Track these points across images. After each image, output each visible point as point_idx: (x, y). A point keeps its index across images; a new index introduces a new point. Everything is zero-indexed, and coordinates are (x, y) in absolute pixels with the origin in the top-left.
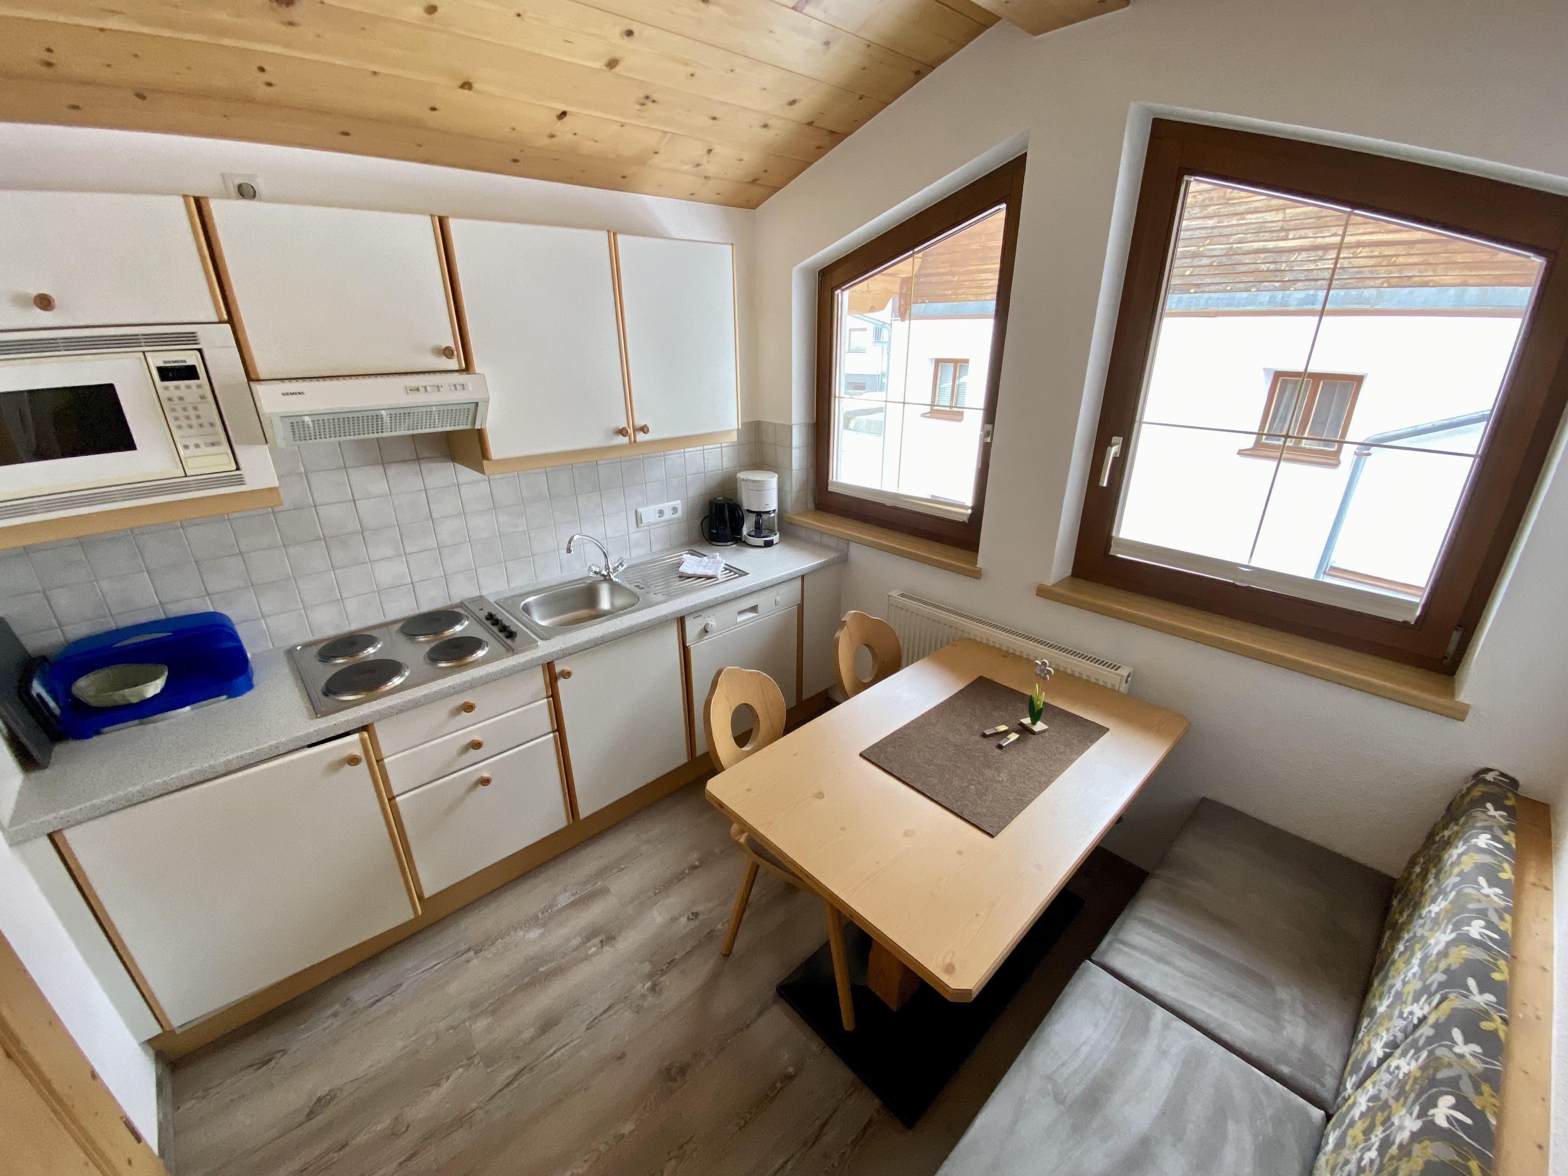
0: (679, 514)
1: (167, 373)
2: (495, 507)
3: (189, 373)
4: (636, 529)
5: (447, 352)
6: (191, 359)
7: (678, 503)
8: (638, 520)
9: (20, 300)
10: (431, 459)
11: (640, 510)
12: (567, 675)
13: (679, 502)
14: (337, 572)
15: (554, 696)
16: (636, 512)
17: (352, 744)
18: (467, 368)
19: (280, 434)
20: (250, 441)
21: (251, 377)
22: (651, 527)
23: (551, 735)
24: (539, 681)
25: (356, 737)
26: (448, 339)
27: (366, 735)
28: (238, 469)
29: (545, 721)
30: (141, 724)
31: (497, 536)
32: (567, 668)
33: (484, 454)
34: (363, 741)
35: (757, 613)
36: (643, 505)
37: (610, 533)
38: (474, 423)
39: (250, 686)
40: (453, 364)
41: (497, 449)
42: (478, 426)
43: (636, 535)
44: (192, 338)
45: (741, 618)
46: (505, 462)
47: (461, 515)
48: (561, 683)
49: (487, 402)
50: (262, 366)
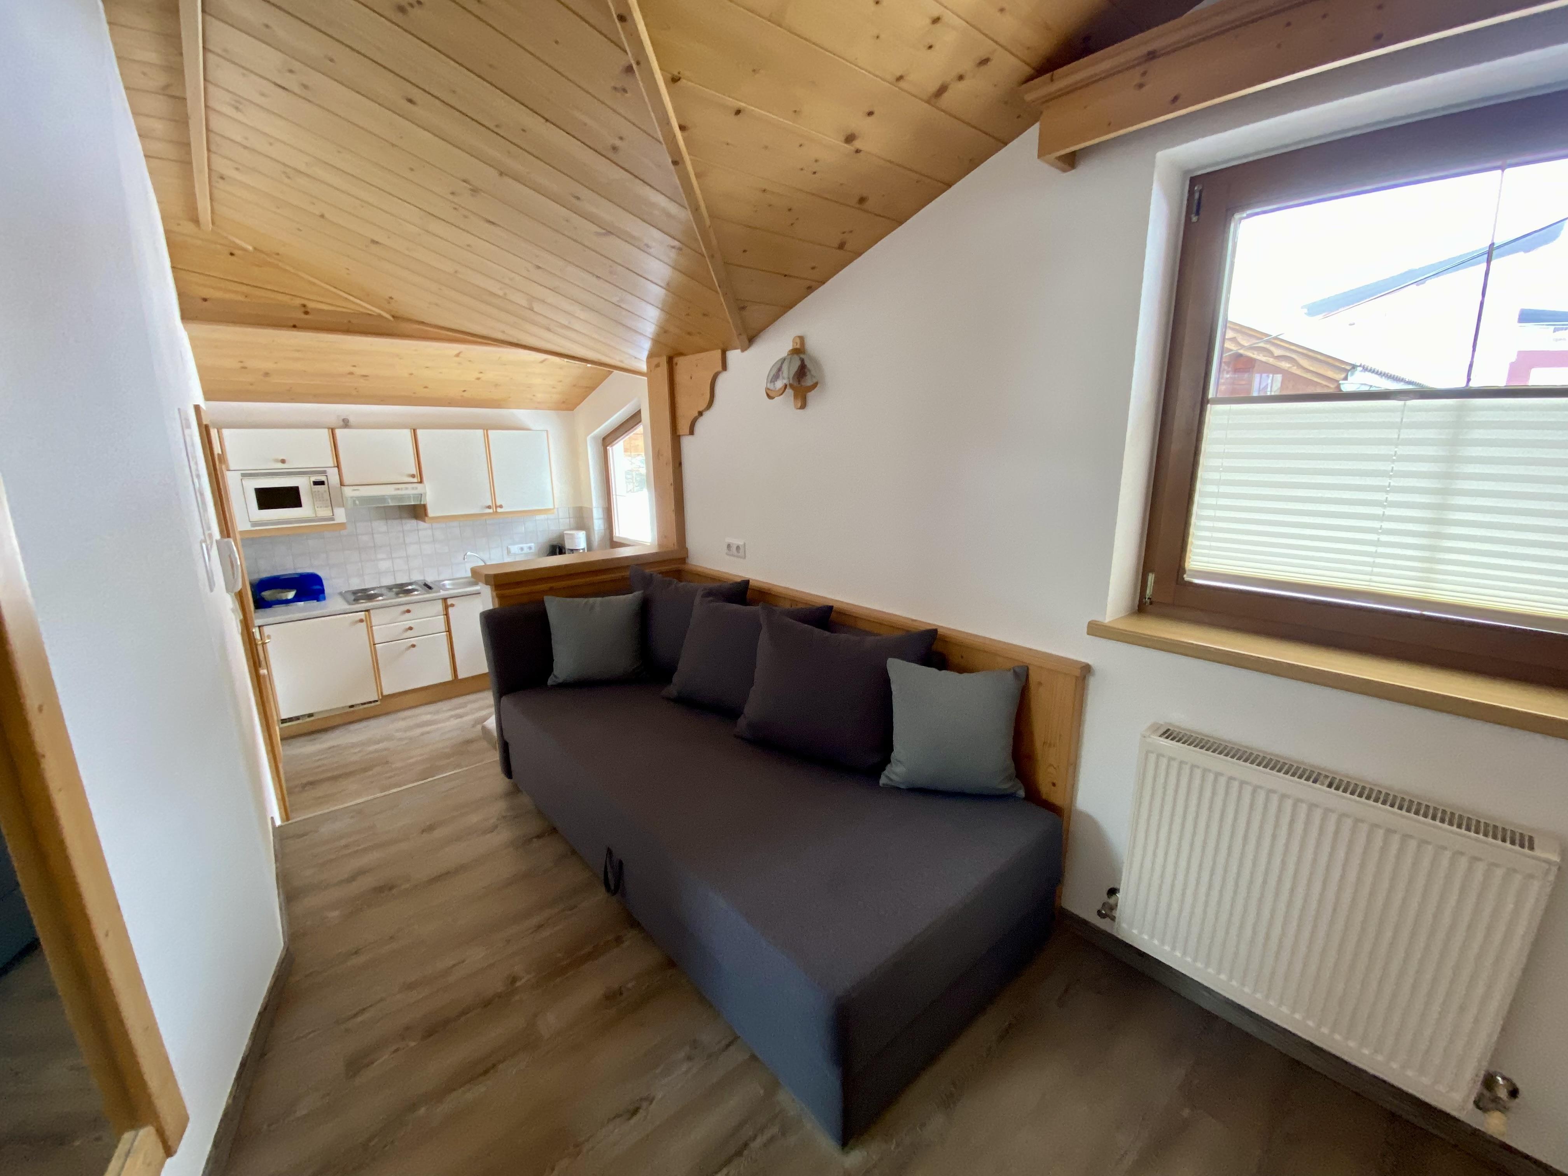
0: (533, 550)
1: (316, 483)
3: (322, 483)
4: (507, 556)
5: (413, 476)
6: (323, 478)
8: (509, 551)
9: (276, 461)
10: (405, 518)
11: (509, 547)
12: (452, 605)
14: (363, 563)
15: (447, 615)
16: (507, 547)
17: (362, 615)
18: (421, 482)
19: (350, 503)
20: (339, 506)
21: (342, 484)
23: (445, 633)
24: (439, 606)
25: (363, 613)
26: (414, 471)
27: (367, 613)
28: (333, 515)
29: (442, 627)
30: (285, 605)
32: (454, 603)
33: (426, 515)
34: (366, 615)
36: (511, 544)
38: (421, 501)
39: (324, 599)
40: (415, 480)
41: (431, 513)
42: (422, 503)
44: (324, 472)
46: (436, 519)
48: (450, 610)
49: (425, 494)
50: (346, 480)
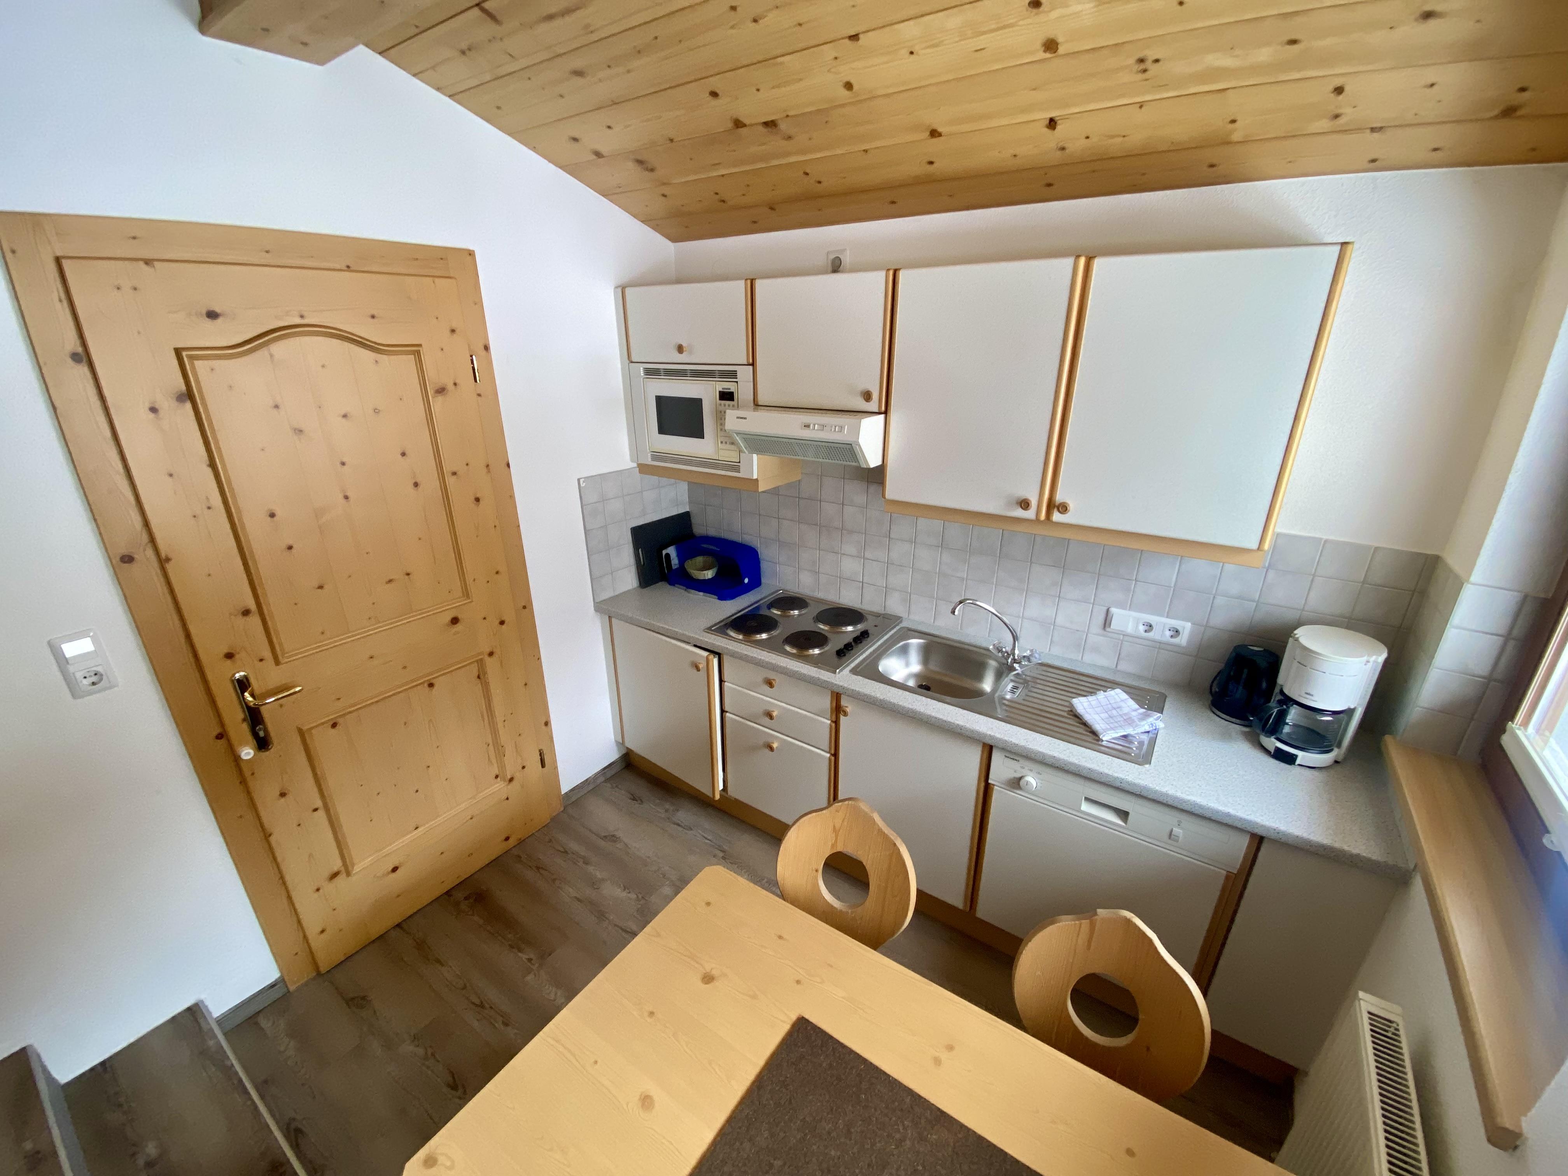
0: (1183, 640)
1: (722, 396)
2: (943, 545)
3: (731, 396)
4: (1101, 632)
5: (869, 396)
7: (1186, 628)
8: (1107, 622)
11: (1113, 610)
12: (845, 712)
13: (1188, 625)
14: (822, 552)
16: (1108, 611)
18: (886, 411)
21: (755, 403)
22: (1126, 638)
24: (826, 702)
25: (707, 654)
30: (686, 590)
31: (936, 573)
32: (847, 707)
34: (708, 660)
35: (1126, 822)
36: (1122, 606)
37: (1060, 620)
40: (872, 406)
43: (1096, 637)
44: (735, 374)
45: (1085, 807)
47: (912, 542)
